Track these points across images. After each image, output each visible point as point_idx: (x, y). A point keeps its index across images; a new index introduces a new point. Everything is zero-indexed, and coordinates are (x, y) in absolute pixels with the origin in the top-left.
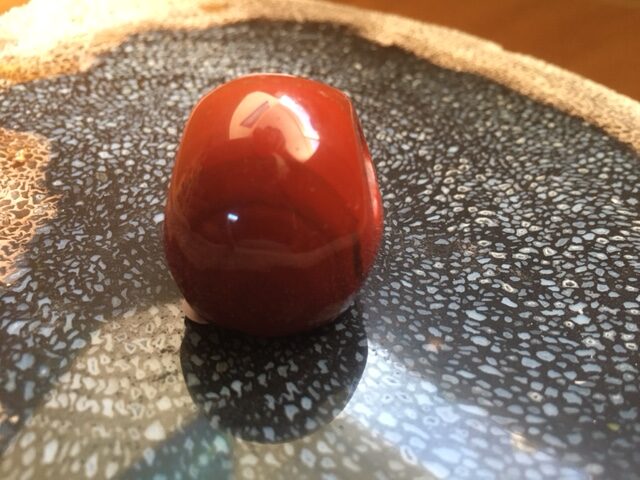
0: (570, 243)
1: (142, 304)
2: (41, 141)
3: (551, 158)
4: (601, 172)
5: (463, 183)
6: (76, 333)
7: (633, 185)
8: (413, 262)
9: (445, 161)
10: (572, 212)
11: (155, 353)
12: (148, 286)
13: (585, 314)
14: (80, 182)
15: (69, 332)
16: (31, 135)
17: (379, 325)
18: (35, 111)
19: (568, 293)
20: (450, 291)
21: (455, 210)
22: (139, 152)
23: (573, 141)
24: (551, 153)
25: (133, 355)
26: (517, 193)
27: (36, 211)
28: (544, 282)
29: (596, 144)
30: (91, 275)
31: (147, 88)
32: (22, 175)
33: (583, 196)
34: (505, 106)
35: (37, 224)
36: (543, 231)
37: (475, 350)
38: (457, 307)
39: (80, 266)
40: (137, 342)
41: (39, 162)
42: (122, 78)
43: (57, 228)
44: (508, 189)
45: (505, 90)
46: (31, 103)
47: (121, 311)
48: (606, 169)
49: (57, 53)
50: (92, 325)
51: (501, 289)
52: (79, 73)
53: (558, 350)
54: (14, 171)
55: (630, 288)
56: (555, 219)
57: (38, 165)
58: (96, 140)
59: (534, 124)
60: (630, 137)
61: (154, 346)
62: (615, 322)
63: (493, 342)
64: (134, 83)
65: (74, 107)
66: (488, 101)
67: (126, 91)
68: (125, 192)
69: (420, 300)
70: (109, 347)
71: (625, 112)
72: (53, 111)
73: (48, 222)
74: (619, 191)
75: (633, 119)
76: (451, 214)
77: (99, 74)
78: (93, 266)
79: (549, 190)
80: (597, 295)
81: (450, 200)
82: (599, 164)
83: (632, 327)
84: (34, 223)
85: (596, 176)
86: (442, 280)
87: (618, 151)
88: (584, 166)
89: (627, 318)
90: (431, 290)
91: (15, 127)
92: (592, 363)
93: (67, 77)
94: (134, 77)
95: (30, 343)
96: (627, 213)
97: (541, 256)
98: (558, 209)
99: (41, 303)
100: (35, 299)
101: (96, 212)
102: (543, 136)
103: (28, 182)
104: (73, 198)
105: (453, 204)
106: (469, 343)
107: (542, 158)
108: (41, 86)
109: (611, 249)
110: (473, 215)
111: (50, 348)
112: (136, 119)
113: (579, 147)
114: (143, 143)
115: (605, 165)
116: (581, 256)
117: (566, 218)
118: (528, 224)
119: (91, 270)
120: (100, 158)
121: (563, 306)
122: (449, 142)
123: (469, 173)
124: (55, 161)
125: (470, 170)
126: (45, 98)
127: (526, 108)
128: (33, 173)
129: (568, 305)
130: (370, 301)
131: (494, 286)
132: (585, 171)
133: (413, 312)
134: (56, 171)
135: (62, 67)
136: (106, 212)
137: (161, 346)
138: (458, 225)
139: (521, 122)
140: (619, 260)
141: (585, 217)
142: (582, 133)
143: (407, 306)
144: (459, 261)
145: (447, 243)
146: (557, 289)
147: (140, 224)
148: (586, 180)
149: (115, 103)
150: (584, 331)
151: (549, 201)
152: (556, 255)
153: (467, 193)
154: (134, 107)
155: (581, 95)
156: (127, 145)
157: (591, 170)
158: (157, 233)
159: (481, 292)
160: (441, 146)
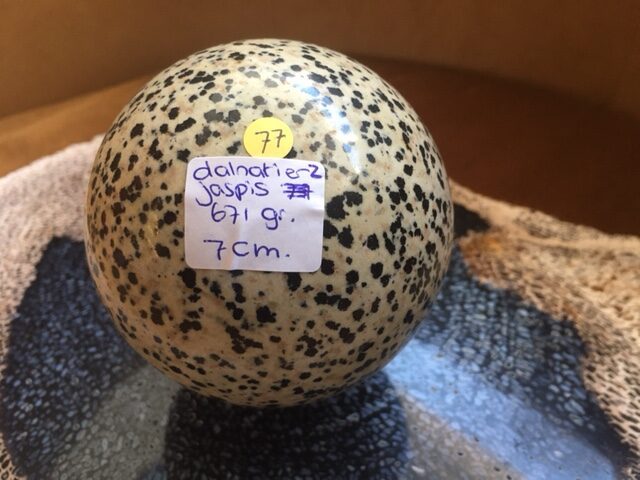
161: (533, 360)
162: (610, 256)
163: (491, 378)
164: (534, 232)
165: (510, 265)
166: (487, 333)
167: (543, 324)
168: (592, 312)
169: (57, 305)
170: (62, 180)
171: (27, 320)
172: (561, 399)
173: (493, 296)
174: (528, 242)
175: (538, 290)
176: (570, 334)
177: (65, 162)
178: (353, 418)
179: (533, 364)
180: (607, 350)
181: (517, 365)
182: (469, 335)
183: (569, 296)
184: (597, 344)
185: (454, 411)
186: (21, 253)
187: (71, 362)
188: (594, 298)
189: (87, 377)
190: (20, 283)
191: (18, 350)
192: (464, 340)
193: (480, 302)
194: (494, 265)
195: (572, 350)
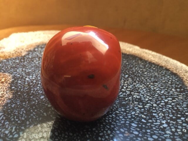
0: (161, 102)
1: (36, 123)
2: (9, 76)
3: (154, 78)
4: (169, 82)
5: (129, 85)
6: (15, 132)
7: (178, 85)
8: (115, 109)
9: (124, 79)
10: (161, 93)
11: (39, 138)
12: (37, 118)
13: (166, 124)
14: (20, 87)
15: (14, 132)
16: (7, 74)
17: (106, 128)
18: (8, 67)
19: (161, 117)
20: (126, 117)
21: (128, 93)
22: (37, 78)
23: (160, 73)
24: (154, 76)
25: (32, 139)
26: (145, 88)
27: (7, 96)
28: (154, 114)
29: (167, 74)
30: (21, 115)
31: (41, 60)
32: (3, 85)
33: (164, 89)
34: (141, 64)
35: (6, 100)
36: (153, 99)
37: (134, 135)
38: (129, 122)
39: (18, 112)
40: (33, 135)
41: (8, 82)
42: (34, 57)
43: (12, 101)
44: (142, 87)
45: (141, 59)
46: (7, 65)
47: (29, 125)
48: (170, 81)
49: (16, 51)
50: (20, 130)
51: (141, 117)
52: (22, 56)
53: (159, 135)
54: (1, 84)
55: (179, 116)
56: (156, 95)
57: (8, 83)
58: (25, 75)
59: (149, 68)
60: (176, 71)
61: (38, 136)
62: (175, 126)
63: (139, 133)
64: (37, 59)
65: (20, 66)
66: (136, 62)
67: (35, 61)
68: (33, 90)
69: (118, 120)
70: (25, 137)
71: (175, 64)
72: (14, 67)
73: (10, 99)
74: (174, 87)
75: (177, 66)
76: (126, 94)
77: (27, 56)
78: (22, 112)
79: (154, 87)
80: (169, 118)
81: (126, 90)
82: (168, 79)
83: (180, 127)
84: (5, 99)
85: (168, 83)
86: (124, 114)
87: (173, 76)
88: (164, 80)
89: (178, 124)
90: (121, 117)
91: (3, 71)
92: (169, 138)
93: (18, 57)
94: (37, 57)
95: (2, 136)
96: (177, 93)
97: (153, 106)
98: (157, 93)
99: (6, 123)
100: (4, 122)
101: (23, 96)
102: (152, 72)
103: (5, 87)
104: (17, 91)
105: (127, 92)
106: (133, 133)
107: (152, 78)
108: (11, 60)
109: (173, 104)
110: (133, 95)
111: (8, 137)
112: (37, 69)
113: (162, 75)
114: (39, 76)
115: (170, 80)
116: (164, 106)
117: (159, 95)
118: (149, 97)
119: (21, 113)
120: (26, 80)
121: (160, 121)
122: (125, 74)
123: (131, 83)
124: (13, 81)
125: (132, 82)
126: (12, 63)
127: (147, 64)
128: (6, 85)
129: (161, 121)
130: (103, 121)
131: (139, 116)
132: (165, 81)
133: (116, 124)
134: (13, 84)
135: (17, 55)
136: (27, 96)
137: (41, 136)
138: (129, 98)
139: (146, 68)
140: (175, 107)
141: (165, 95)
142: (163, 71)
143: (114, 122)
144: (129, 108)
145: (125, 103)
146: (158, 116)
147: (36, 99)
148: (164, 84)
149: (31, 64)
150: (166, 129)
151: (154, 90)
152: (157, 106)
153: (131, 88)
154: (37, 65)
155: (162, 60)
156: (34, 76)
157: (166, 81)
158: (41, 102)
159: (136, 118)
160: (123, 75)
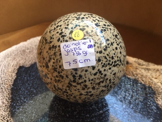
161: (143, 96)
162: (158, 70)
163: (133, 101)
164: (139, 64)
165: (135, 73)
166: (131, 90)
167: (144, 87)
168: (155, 84)
169: (22, 84)
170: (20, 51)
171: (15, 88)
172: (151, 106)
173: (131, 80)
174: (138, 67)
175: (142, 79)
176: (151, 90)
177: (20, 47)
178: (101, 112)
179: (143, 97)
180: (160, 94)
181: (139, 98)
182: (127, 90)
183: (150, 80)
184: (157, 92)
185: (126, 110)
186: (12, 70)
187: (28, 99)
188: (155, 81)
189: (33, 103)
190: (12, 78)
191: (14, 96)
192: (126, 92)
193: (128, 82)
194: (131, 73)
195: (152, 94)
